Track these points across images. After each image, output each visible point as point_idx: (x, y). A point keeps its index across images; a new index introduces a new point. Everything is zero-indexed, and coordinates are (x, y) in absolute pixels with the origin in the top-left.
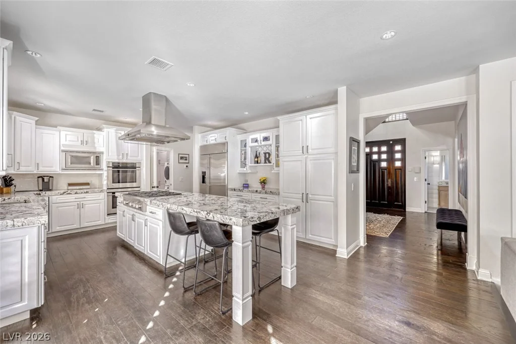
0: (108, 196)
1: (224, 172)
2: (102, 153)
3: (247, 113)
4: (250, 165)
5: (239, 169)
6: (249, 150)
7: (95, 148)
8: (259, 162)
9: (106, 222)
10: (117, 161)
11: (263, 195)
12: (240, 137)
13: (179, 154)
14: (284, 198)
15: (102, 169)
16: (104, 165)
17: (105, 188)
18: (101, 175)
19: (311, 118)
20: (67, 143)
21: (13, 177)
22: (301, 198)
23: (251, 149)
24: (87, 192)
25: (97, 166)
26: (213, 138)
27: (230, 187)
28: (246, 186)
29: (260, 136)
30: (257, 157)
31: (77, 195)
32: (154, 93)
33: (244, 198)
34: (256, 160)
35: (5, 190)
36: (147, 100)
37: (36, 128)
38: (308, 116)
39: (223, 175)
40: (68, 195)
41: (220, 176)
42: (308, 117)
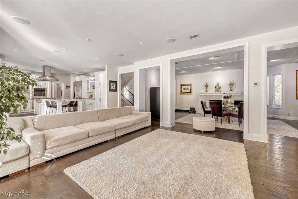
0: (32, 101)
4: (90, 89)
5: (87, 91)
9: (31, 111)
10: (36, 88)
11: (91, 100)
12: (87, 79)
13: (66, 85)
14: (96, 101)
15: (30, 91)
16: (30, 89)
17: (31, 98)
18: (29, 93)
22: (99, 100)
23: (91, 83)
26: (77, 79)
29: (92, 79)
32: (46, 66)
34: (93, 87)
36: (44, 67)
38: (101, 73)
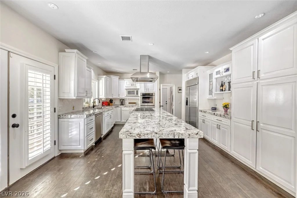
1: (196, 98)
2: (139, 89)
3: (208, 52)
4: (215, 92)
5: (208, 96)
6: (214, 81)
7: (136, 87)
8: (224, 90)
10: (144, 92)
11: (218, 117)
12: (208, 72)
13: (178, 87)
14: (235, 123)
15: (139, 97)
16: (139, 95)
18: (138, 99)
19: (263, 39)
20: (127, 85)
21: (113, 100)
22: (251, 125)
23: (216, 80)
24: (133, 107)
25: (137, 95)
26: (191, 75)
27: (200, 109)
28: (214, 109)
29: (222, 68)
30: (222, 86)
31: (129, 108)
32: (142, 55)
33: (206, 118)
34: (221, 88)
35: (111, 104)
37: (119, 80)
38: (259, 38)
39: (195, 100)
40: (127, 108)
41: (194, 101)
42: (261, 38)
